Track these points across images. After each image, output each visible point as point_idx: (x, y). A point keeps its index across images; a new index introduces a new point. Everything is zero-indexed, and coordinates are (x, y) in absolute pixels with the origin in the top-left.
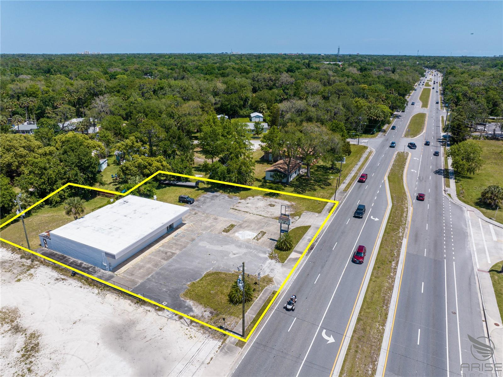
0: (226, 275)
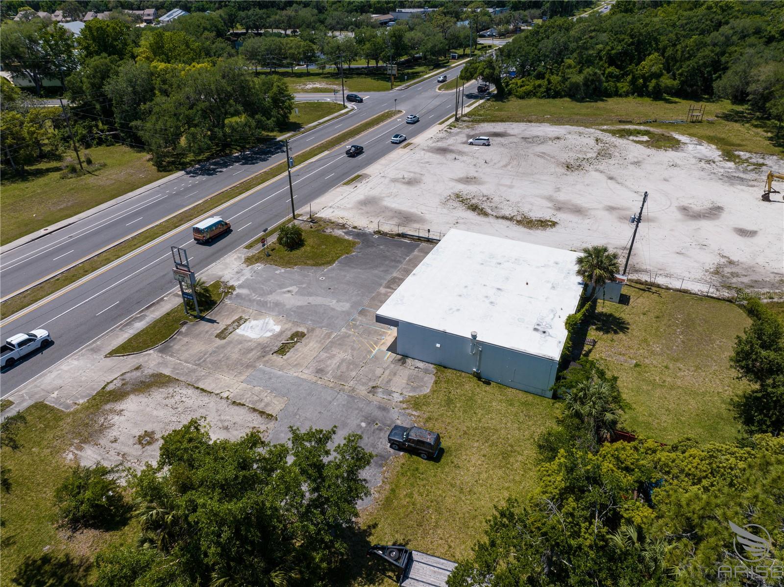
0: (306, 263)
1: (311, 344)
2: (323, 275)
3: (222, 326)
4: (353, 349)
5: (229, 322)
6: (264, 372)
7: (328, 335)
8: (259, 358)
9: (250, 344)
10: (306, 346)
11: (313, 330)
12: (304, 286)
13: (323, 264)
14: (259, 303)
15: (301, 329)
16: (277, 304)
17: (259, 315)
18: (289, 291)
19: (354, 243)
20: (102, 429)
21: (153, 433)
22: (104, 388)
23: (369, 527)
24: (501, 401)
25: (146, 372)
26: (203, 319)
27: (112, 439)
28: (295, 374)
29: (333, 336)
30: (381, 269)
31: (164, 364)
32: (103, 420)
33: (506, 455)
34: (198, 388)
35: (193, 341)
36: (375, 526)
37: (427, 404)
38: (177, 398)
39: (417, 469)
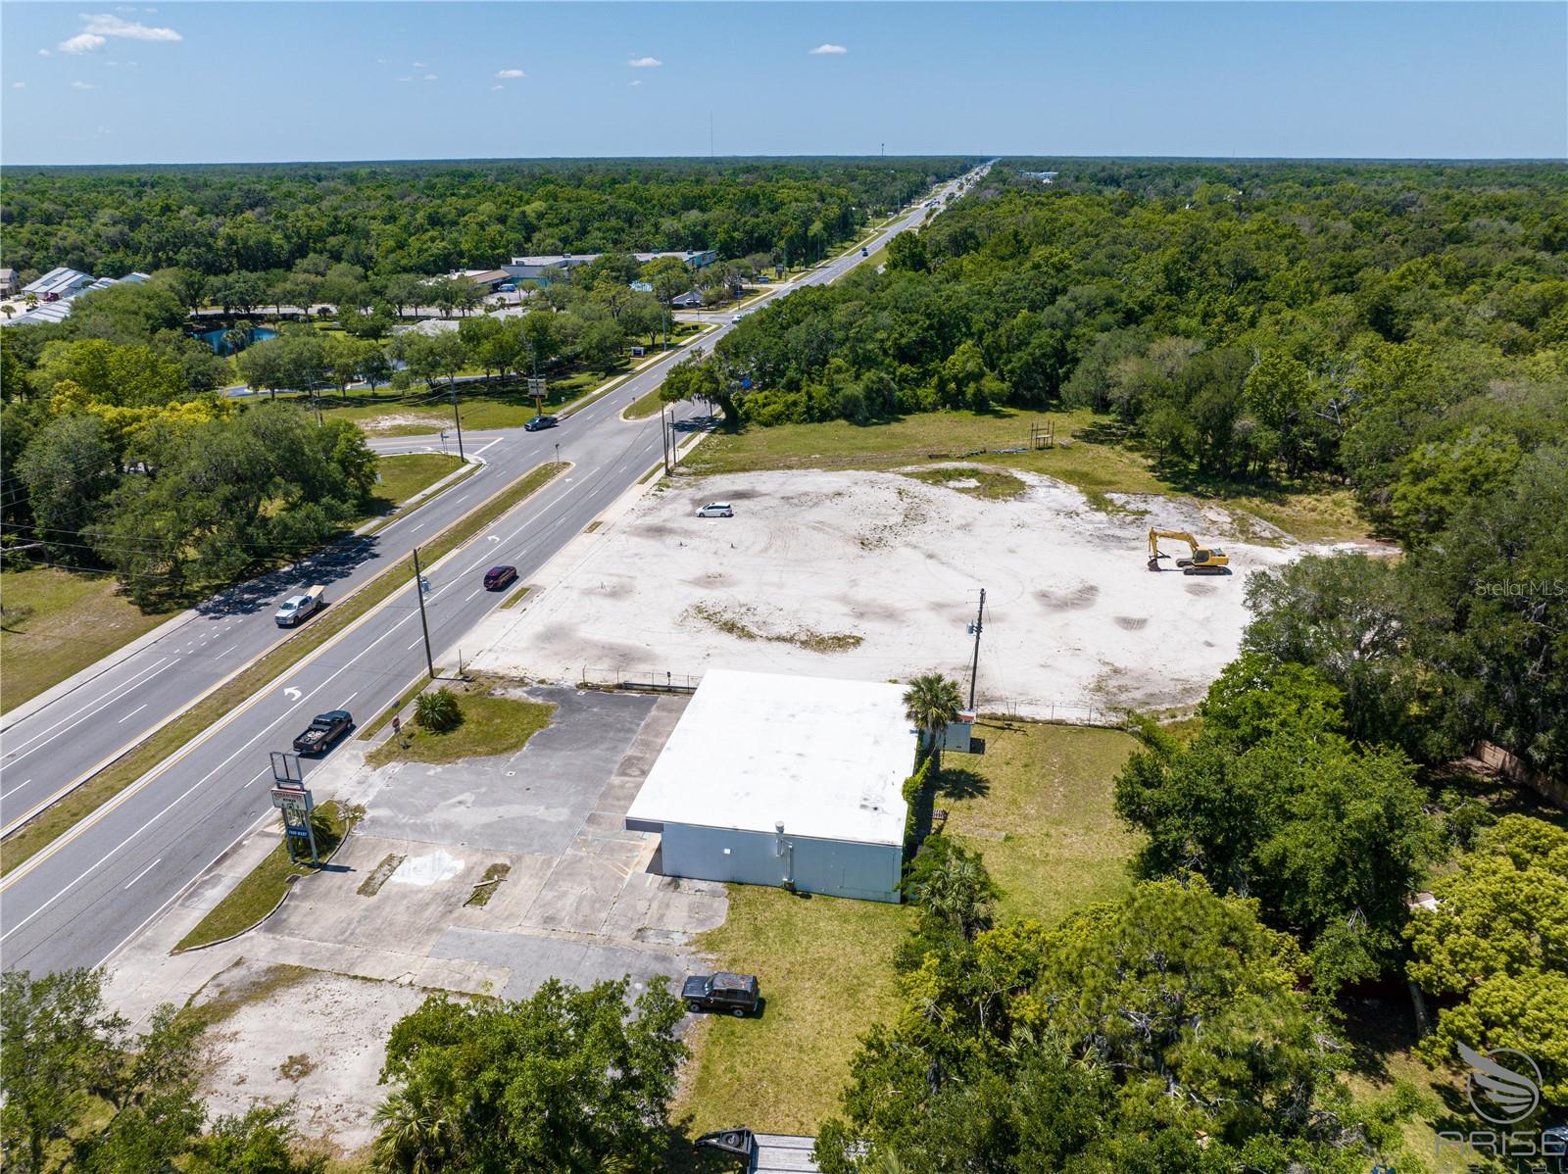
1: (523, 882)
2: (512, 768)
3: (361, 876)
4: (593, 878)
5: (374, 866)
6: (459, 936)
7: (548, 863)
8: (444, 915)
9: (420, 895)
10: (515, 885)
11: (519, 858)
12: (483, 790)
13: (506, 750)
14: (414, 828)
15: (500, 860)
16: (446, 826)
17: (421, 848)
18: (460, 802)
19: (549, 709)
20: (212, 1068)
21: (304, 1057)
22: (188, 1004)
23: (683, 1121)
24: (830, 918)
25: (255, 967)
26: (324, 867)
27: (236, 1079)
28: (511, 931)
29: (555, 864)
30: (606, 745)
31: (286, 949)
32: (207, 1055)
33: (852, 992)
34: (355, 977)
35: (321, 905)
36: (691, 1118)
37: (727, 941)
38: (326, 998)
39: (733, 1033)
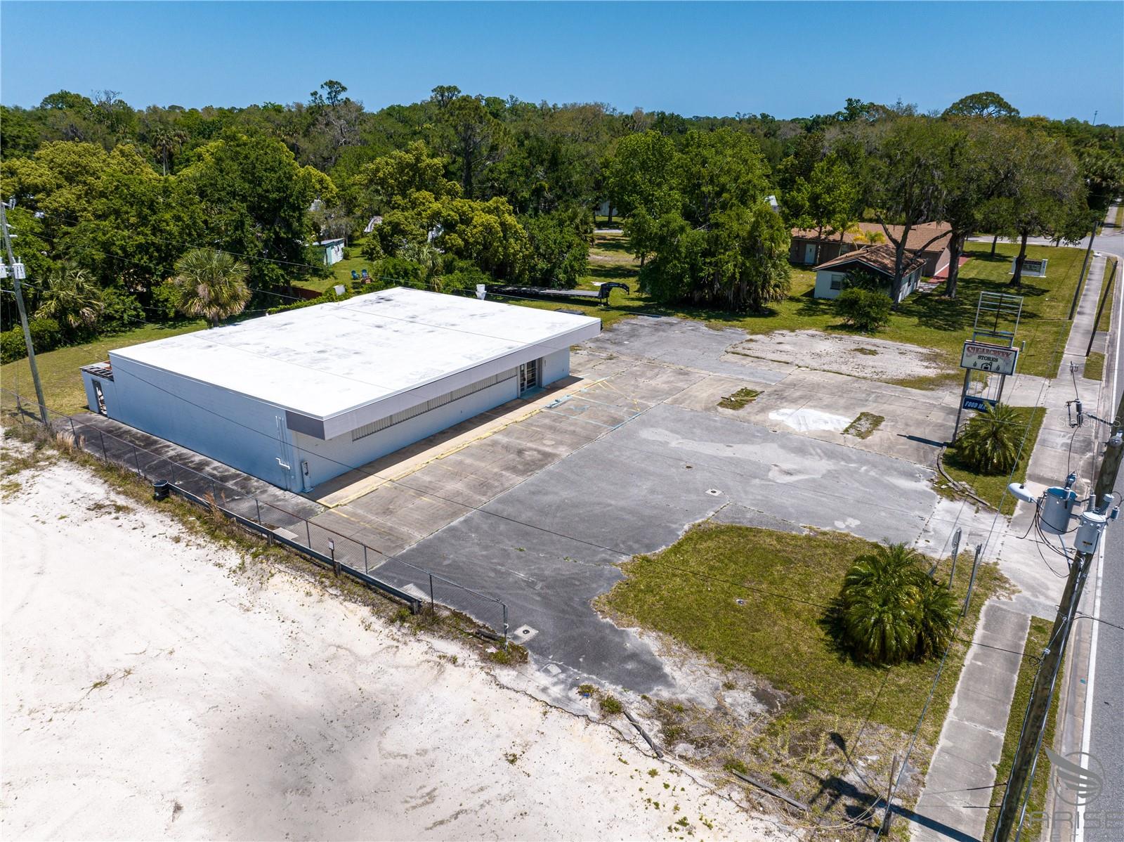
0: (780, 539)
3: (889, 430)
5: (878, 434)
9: (811, 405)
10: (713, 394)
14: (847, 459)
15: (730, 412)
16: (801, 452)
17: (827, 437)
18: (789, 473)
29: (670, 399)
